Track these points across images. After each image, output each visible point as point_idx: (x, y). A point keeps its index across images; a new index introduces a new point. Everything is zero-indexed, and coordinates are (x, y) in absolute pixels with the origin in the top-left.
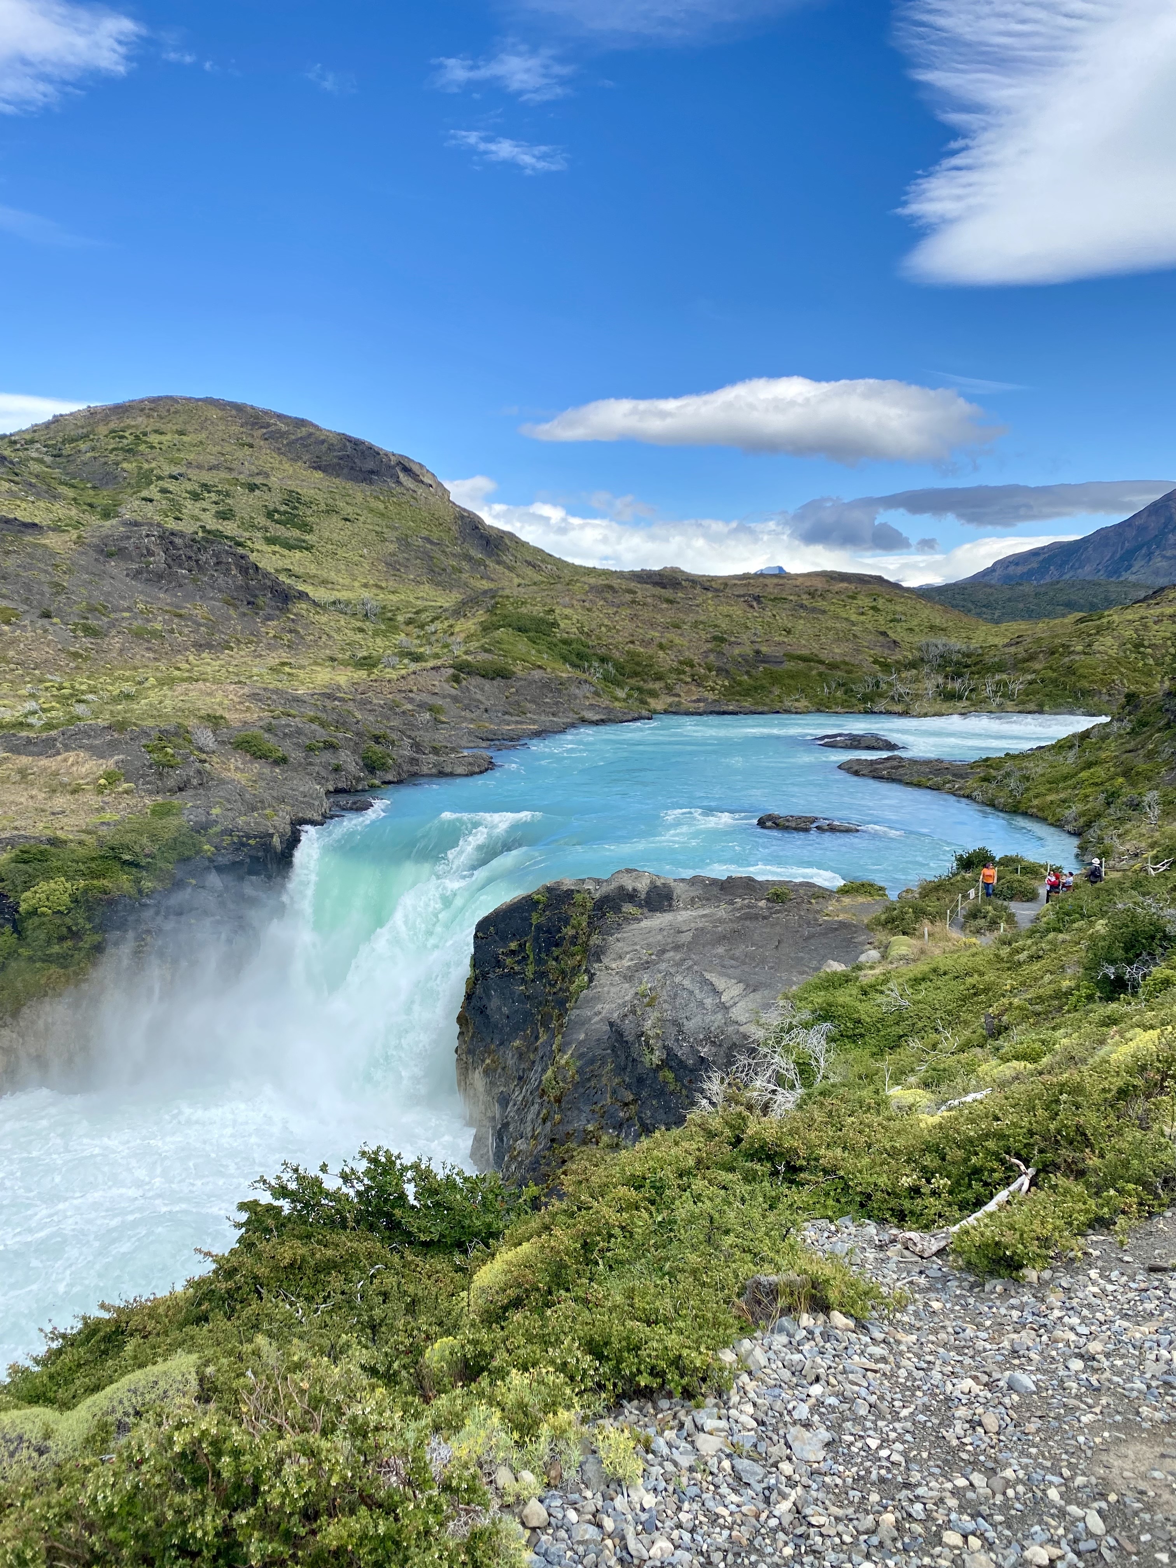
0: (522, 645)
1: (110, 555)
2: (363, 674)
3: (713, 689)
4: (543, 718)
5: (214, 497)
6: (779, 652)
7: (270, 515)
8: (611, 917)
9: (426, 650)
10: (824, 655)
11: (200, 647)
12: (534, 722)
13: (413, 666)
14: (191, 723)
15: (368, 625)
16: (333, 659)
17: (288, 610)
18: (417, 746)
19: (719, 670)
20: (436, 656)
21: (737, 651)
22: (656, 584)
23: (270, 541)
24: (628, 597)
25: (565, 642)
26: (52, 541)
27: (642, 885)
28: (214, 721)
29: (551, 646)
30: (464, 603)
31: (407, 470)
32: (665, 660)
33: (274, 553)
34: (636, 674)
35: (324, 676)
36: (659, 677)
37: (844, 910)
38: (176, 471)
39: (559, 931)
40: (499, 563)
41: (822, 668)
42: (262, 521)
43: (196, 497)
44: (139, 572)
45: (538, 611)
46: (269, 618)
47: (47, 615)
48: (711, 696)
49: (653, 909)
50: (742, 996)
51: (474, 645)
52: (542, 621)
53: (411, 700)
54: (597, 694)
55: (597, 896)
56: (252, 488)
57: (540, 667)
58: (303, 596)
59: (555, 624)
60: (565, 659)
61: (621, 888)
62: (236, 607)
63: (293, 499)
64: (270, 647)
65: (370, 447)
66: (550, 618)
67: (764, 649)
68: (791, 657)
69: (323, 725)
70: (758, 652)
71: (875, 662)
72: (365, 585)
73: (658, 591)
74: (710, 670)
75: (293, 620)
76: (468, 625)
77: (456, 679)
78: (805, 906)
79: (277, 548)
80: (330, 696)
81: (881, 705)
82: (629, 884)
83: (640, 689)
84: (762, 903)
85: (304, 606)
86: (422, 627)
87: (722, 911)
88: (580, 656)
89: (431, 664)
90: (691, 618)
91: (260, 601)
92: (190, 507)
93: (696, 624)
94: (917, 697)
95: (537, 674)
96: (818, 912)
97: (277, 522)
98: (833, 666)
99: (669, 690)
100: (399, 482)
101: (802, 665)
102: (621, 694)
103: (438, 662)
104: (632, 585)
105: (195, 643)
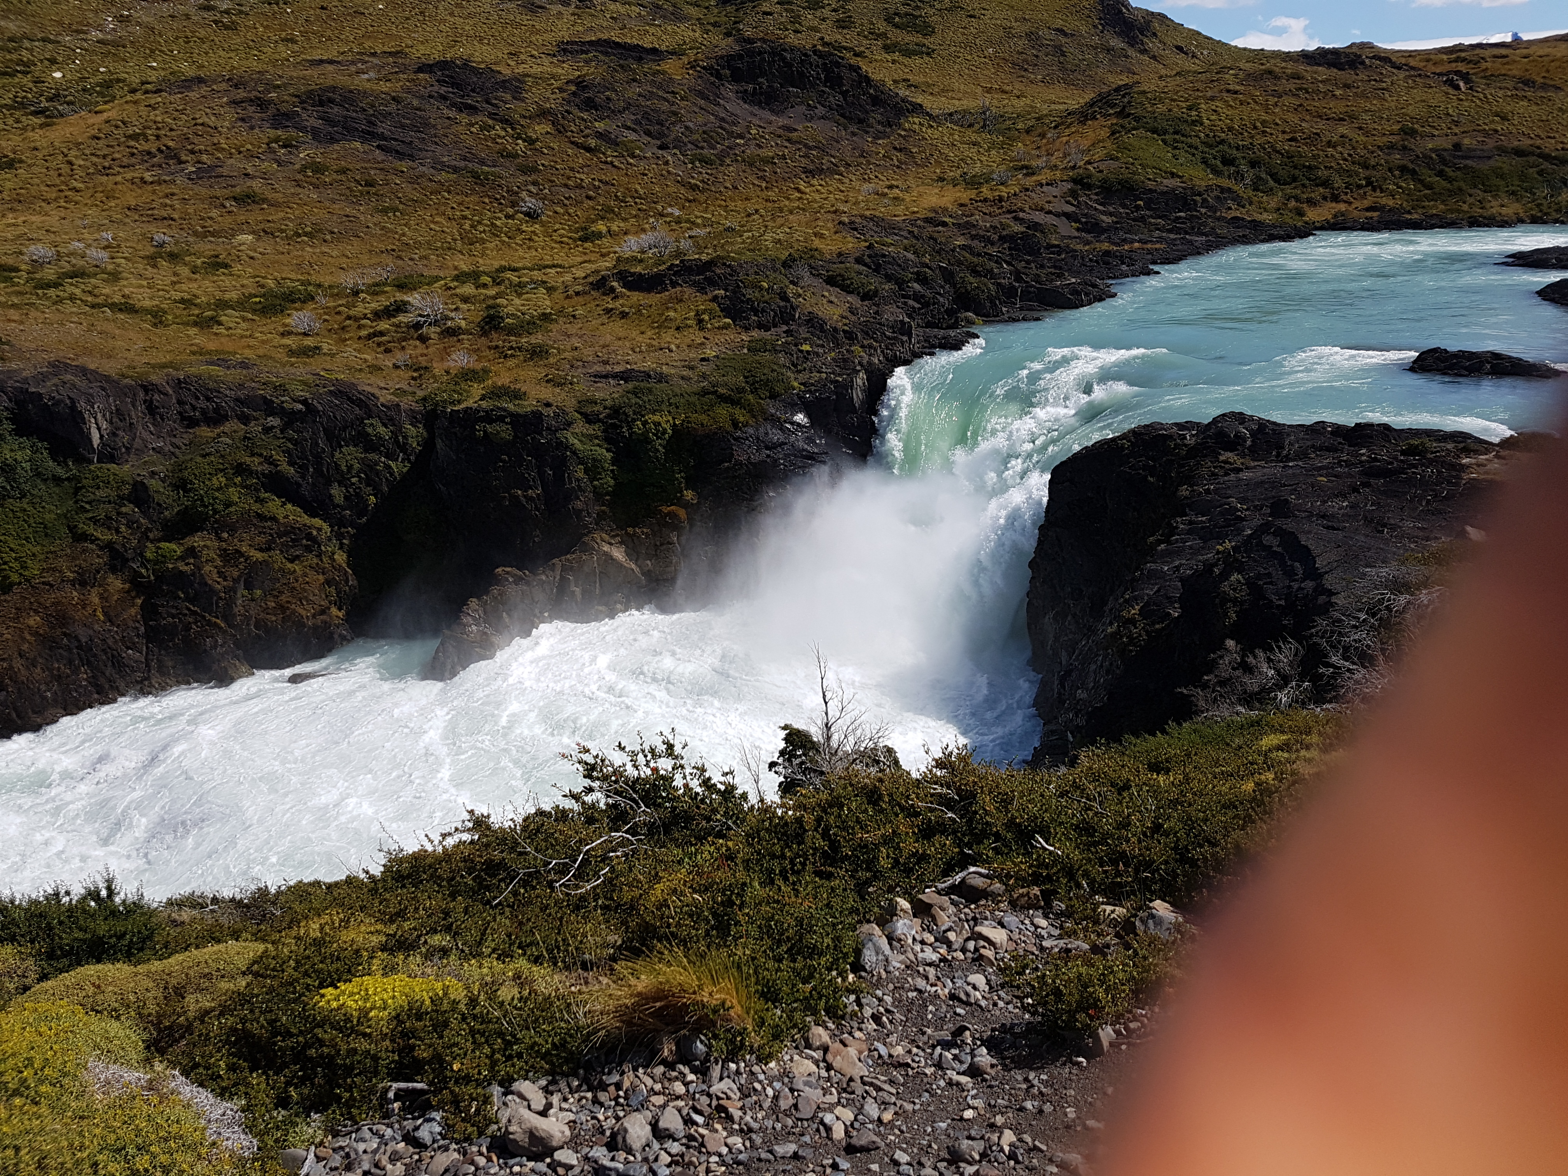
0: (1155, 150)
1: (725, 78)
2: (970, 193)
3: (1393, 194)
4: (1173, 235)
6: (1487, 144)
7: (889, 20)
8: (1203, 467)
9: (1043, 163)
11: (810, 173)
13: (1026, 183)
15: (984, 138)
16: (941, 179)
17: (900, 126)
19: (1403, 169)
20: (1052, 169)
21: (1429, 145)
23: (890, 49)
24: (1296, 82)
25: (1207, 144)
26: (671, 67)
27: (1248, 430)
28: (811, 251)
29: (1192, 150)
30: (1092, 104)
33: (894, 62)
34: (1292, 179)
35: (930, 198)
36: (1325, 182)
40: (1144, 51)
42: (881, 26)
44: (752, 94)
45: (1179, 107)
46: (880, 136)
47: (667, 146)
48: (1389, 203)
49: (1257, 460)
51: (1099, 152)
52: (1183, 119)
53: (1021, 221)
54: (1239, 205)
55: (1190, 443)
57: (1174, 175)
58: (917, 109)
59: (1197, 123)
60: (1205, 165)
61: (1222, 433)
62: (846, 127)
64: (879, 169)
66: (1193, 114)
67: (1466, 141)
68: (1504, 151)
69: (919, 252)
70: (1459, 145)
72: (989, 90)
74: (1391, 169)
75: (904, 137)
76: (1095, 130)
77: (1074, 194)
78: (1450, 461)
79: (896, 56)
80: (934, 221)
82: (1231, 429)
83: (1296, 198)
84: (1393, 456)
85: (916, 120)
86: (1041, 136)
89: (1046, 178)
90: (1374, 103)
91: (871, 117)
93: (1378, 113)
95: (1170, 184)
96: (1467, 468)
97: (896, 26)
99: (1333, 197)
101: (1516, 160)
103: (1053, 176)
104: (1301, 68)
105: (806, 171)
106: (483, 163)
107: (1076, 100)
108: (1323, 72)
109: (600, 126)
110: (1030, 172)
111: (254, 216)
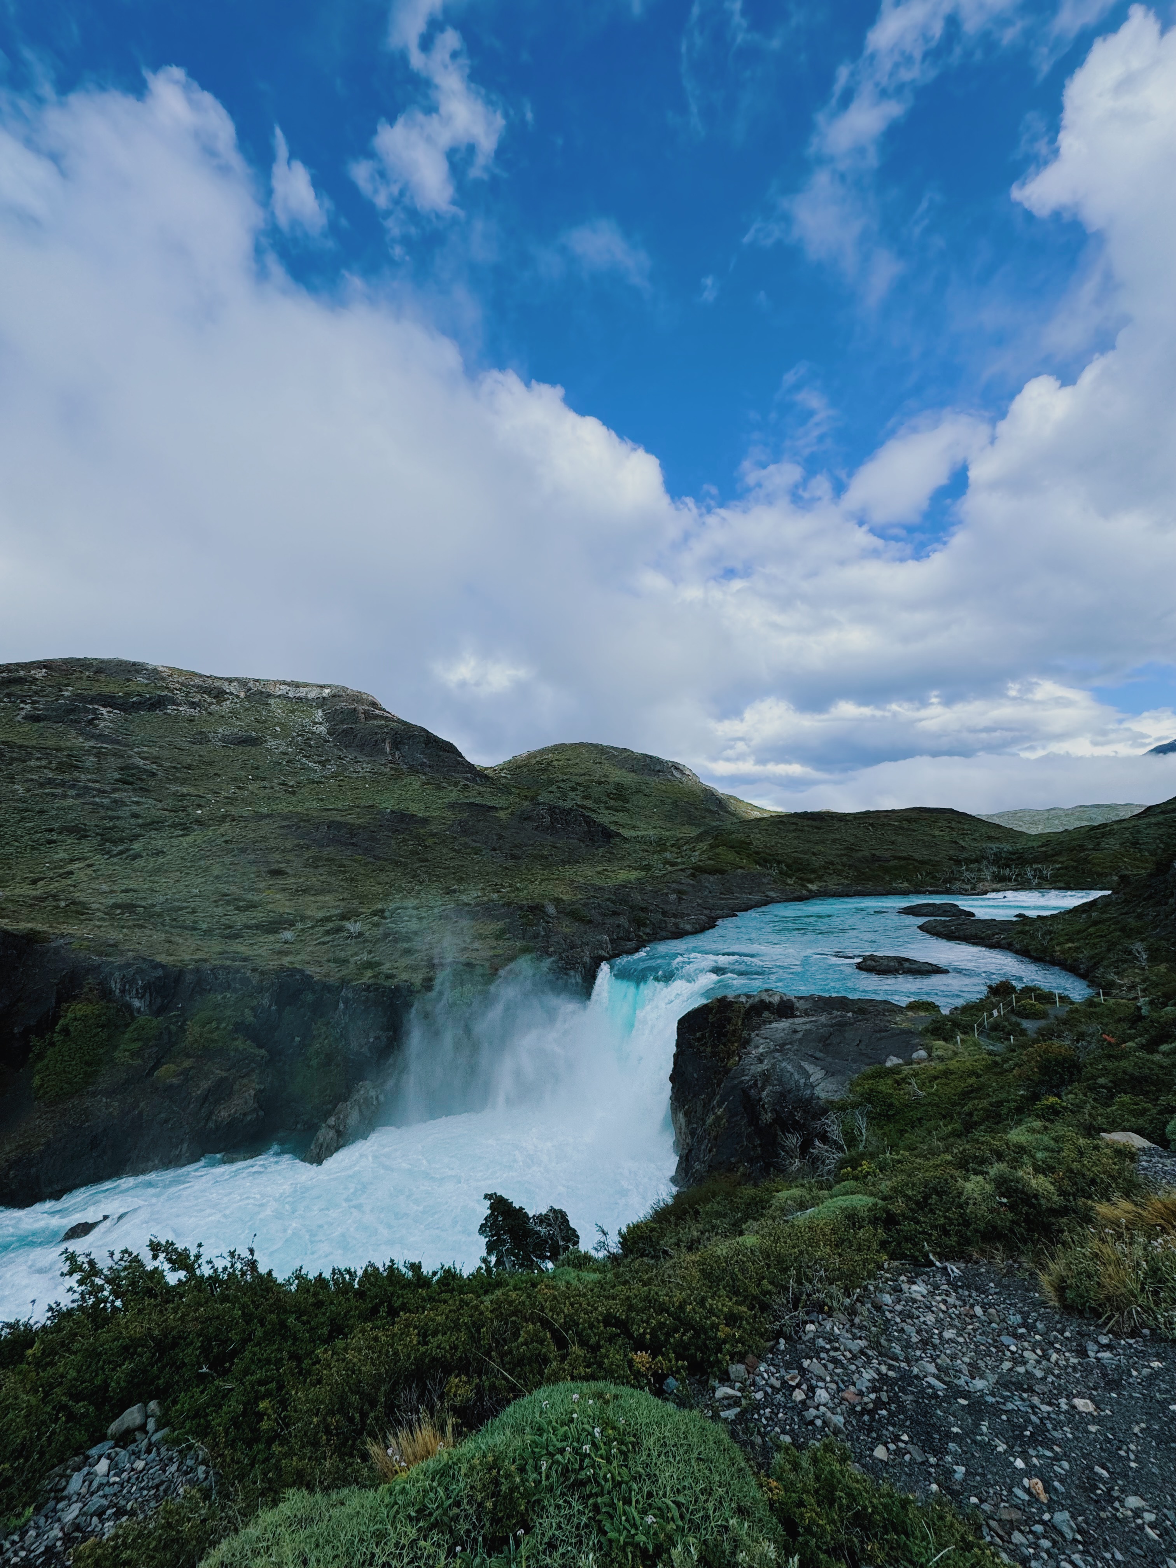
0: (731, 856)
1: (525, 819)
2: (643, 873)
3: (847, 877)
4: (744, 896)
5: (582, 789)
6: (887, 854)
7: (608, 796)
8: (755, 1020)
9: (679, 860)
10: (916, 856)
11: (564, 863)
12: (737, 898)
13: (670, 869)
14: (546, 902)
15: (651, 849)
16: (630, 867)
17: (610, 842)
18: (664, 913)
19: (850, 867)
20: (683, 863)
21: (860, 854)
22: (808, 819)
23: (608, 808)
24: (794, 827)
25: (757, 853)
26: (502, 814)
27: (776, 999)
28: (557, 901)
29: (749, 856)
30: (701, 834)
31: (676, 768)
32: (817, 862)
33: (609, 814)
34: (798, 870)
35: (623, 876)
36: (813, 871)
37: (909, 1020)
38: (565, 777)
39: (725, 1027)
41: (916, 864)
42: (604, 798)
43: (573, 789)
44: (538, 827)
45: (741, 836)
46: (600, 847)
47: (494, 849)
48: (846, 882)
49: (781, 1016)
50: (823, 1079)
51: (705, 856)
52: (743, 842)
53: (669, 888)
54: (775, 881)
55: (747, 1006)
56: (600, 783)
57: (741, 868)
58: (619, 835)
59: (751, 843)
60: (757, 863)
61: (762, 1001)
62: (583, 842)
63: (619, 786)
64: (599, 862)
65: (659, 759)
66: (748, 840)
67: (877, 853)
68: (895, 858)
69: (613, 902)
70: (874, 855)
71: (950, 859)
72: (655, 828)
73: (809, 822)
74: (844, 866)
75: (612, 847)
76: (703, 845)
77: (693, 875)
78: (880, 1017)
79: (611, 812)
80: (625, 886)
81: (957, 885)
82: (767, 999)
83: (801, 879)
84: (850, 1014)
85: (619, 840)
86: (679, 848)
87: (823, 1019)
88: (766, 861)
89: (680, 867)
90: (832, 836)
91: (596, 838)
92: (572, 794)
93: (834, 841)
94: (980, 880)
95: (739, 871)
96: (889, 1021)
97: (611, 799)
98: (923, 862)
99: (820, 878)
100: (673, 775)
101: (902, 862)
102: (790, 881)
103: (683, 867)
105: (562, 861)
106: (402, 856)
107: (694, 832)
108: (806, 822)
109: (463, 840)
110: (673, 864)
111: (280, 882)
